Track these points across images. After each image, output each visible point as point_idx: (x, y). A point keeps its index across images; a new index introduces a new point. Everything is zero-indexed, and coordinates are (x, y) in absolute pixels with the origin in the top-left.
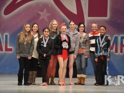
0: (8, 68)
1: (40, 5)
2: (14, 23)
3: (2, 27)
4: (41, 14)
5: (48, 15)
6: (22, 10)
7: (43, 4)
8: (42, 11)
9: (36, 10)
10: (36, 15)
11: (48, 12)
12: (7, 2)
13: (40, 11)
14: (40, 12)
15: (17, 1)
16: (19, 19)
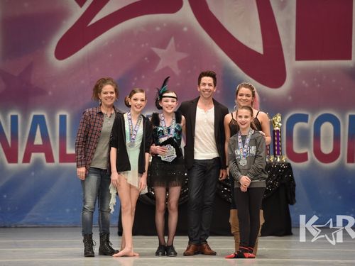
0: (68, 210)
1: (158, 29)
2: (83, 82)
3: (50, 93)
4: (160, 55)
5: (182, 56)
6: (106, 43)
7: (165, 25)
8: (163, 45)
9: (147, 44)
10: (146, 59)
11: (180, 49)
12: (64, 22)
13: (157, 47)
14: (157, 50)
15: (91, 20)
16: (97, 69)
